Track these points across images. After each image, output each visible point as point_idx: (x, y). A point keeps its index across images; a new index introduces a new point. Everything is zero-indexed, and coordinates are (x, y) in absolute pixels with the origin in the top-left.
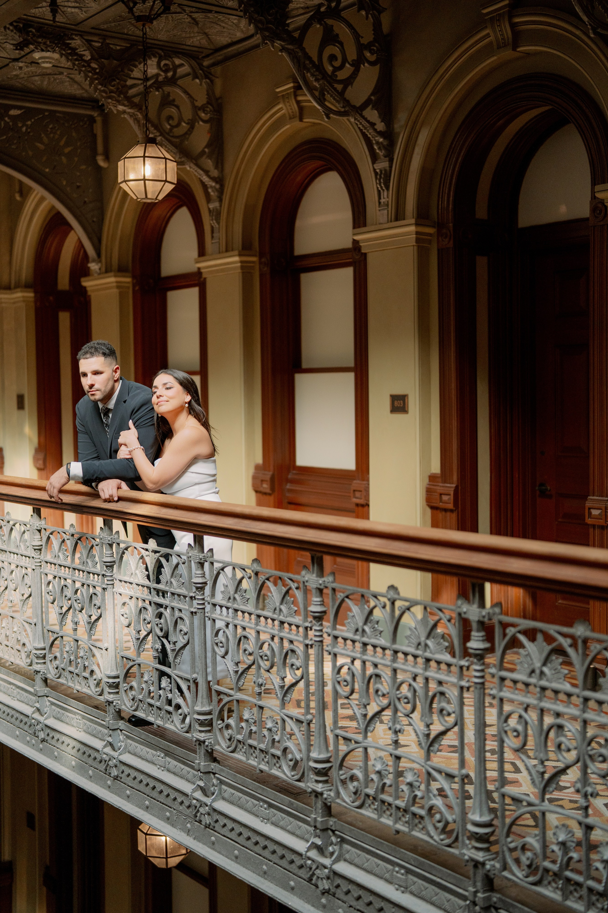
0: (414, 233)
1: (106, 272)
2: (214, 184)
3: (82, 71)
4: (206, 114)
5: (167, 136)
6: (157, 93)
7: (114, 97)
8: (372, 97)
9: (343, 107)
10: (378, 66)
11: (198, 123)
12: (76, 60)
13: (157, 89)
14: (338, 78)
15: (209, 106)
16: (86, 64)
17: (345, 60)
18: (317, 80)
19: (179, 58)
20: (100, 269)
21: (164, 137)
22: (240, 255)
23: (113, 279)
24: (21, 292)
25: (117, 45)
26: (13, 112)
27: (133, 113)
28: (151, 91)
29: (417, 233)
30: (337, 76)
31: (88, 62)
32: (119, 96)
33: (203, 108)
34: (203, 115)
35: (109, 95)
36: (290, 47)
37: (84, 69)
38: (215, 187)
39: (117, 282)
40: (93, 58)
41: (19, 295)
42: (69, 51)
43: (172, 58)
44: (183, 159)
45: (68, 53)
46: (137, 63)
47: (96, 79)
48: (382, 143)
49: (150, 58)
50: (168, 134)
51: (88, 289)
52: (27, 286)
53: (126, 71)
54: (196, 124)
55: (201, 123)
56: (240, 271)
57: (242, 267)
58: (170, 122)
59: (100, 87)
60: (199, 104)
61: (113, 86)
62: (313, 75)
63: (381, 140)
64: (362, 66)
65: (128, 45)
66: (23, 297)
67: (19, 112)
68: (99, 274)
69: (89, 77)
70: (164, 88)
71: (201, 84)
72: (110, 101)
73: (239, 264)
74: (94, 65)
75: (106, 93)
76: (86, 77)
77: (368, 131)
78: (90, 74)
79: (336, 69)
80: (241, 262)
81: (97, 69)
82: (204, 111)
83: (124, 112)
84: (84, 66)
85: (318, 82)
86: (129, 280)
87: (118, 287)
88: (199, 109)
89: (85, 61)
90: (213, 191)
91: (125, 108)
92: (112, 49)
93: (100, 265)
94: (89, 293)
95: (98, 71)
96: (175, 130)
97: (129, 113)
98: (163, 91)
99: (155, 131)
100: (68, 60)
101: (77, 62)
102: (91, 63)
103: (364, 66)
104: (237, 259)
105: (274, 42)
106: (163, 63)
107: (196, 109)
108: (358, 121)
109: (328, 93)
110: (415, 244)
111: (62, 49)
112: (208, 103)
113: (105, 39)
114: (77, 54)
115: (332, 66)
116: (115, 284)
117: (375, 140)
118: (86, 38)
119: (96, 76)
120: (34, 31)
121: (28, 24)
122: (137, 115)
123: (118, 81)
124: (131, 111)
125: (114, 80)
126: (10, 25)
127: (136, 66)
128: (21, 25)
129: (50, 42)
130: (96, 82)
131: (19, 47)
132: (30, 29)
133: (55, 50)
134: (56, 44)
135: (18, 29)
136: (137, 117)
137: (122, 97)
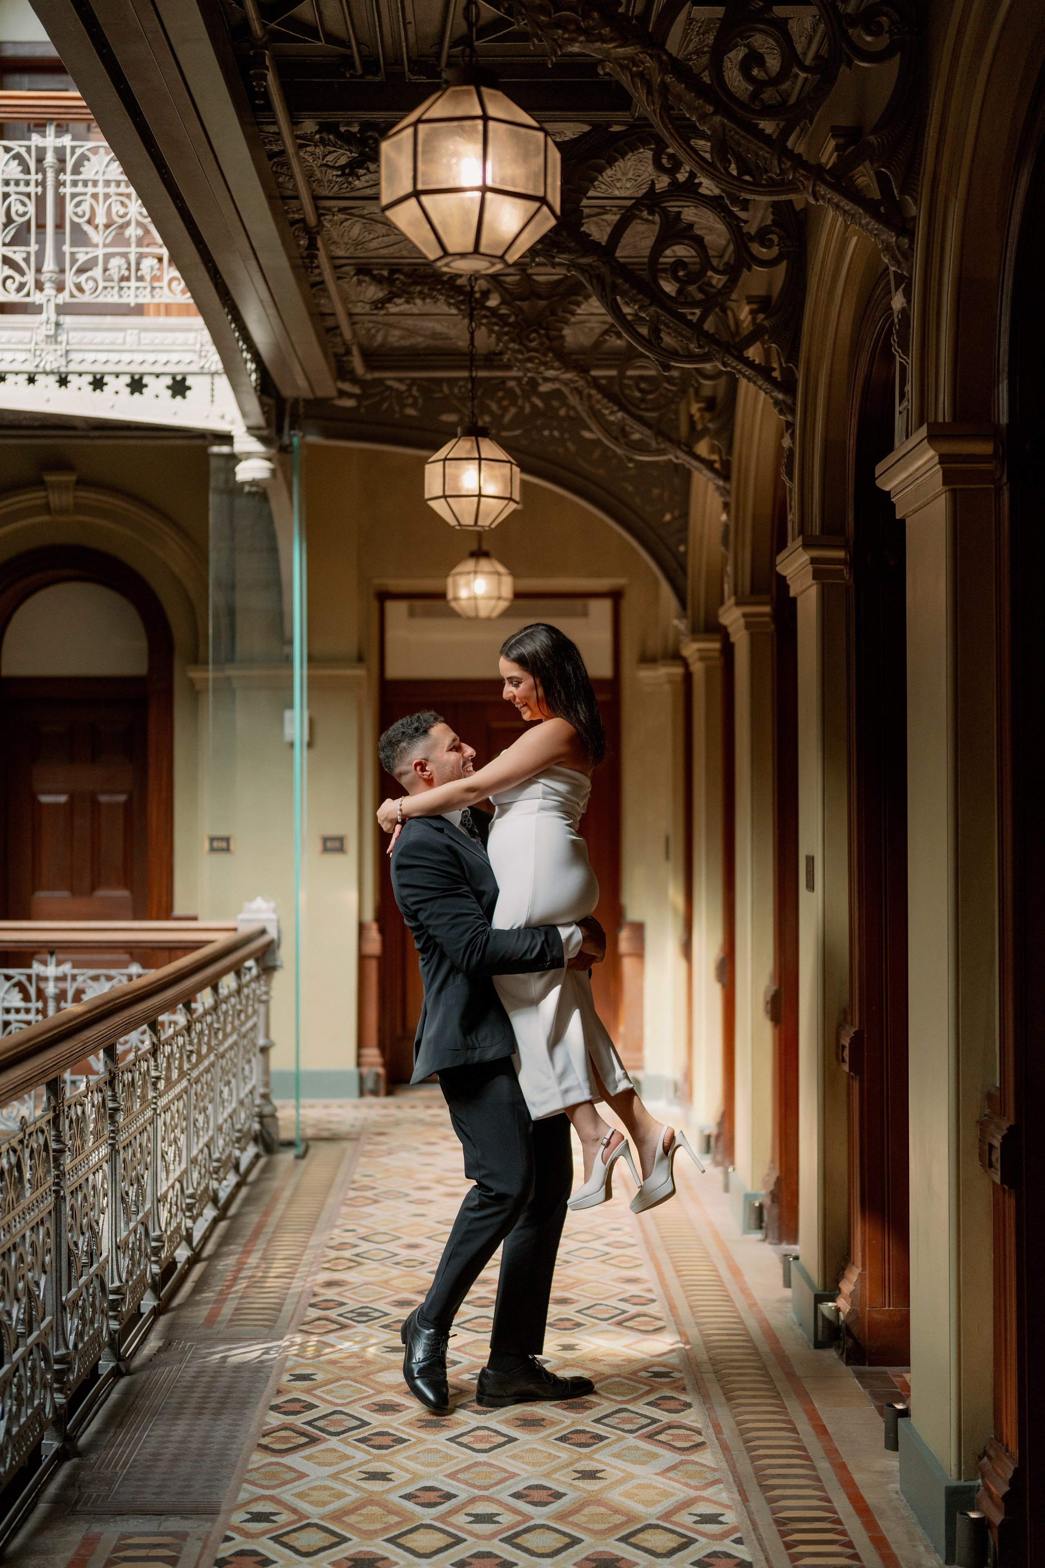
0: (809, 562)
3: (481, 324)
5: (633, 410)
7: (536, 358)
8: (766, 323)
9: (699, 347)
10: (783, 266)
14: (691, 299)
16: (488, 314)
21: (627, 411)
25: (545, 275)
27: (570, 380)
28: (606, 340)
30: (687, 295)
31: (495, 310)
32: (545, 355)
35: (527, 355)
37: (484, 321)
38: (720, 487)
40: (503, 302)
42: (461, 298)
46: (580, 298)
47: (506, 334)
50: (637, 407)
53: (560, 313)
59: (512, 345)
61: (534, 341)
64: (745, 270)
69: (493, 331)
72: (529, 365)
74: (505, 312)
75: (521, 352)
76: (491, 331)
78: (496, 328)
81: (509, 316)
83: (556, 379)
84: (485, 317)
89: (489, 308)
91: (557, 373)
92: (537, 283)
95: (512, 319)
97: (564, 380)
99: (610, 404)
102: (500, 309)
103: (750, 269)
108: (733, 368)
109: (668, 327)
113: (524, 270)
119: (506, 329)
120: (402, 277)
121: (394, 270)
122: (576, 381)
123: (542, 332)
124: (569, 376)
125: (536, 331)
126: (366, 275)
127: (578, 304)
128: (385, 273)
129: (430, 289)
130: (506, 338)
131: (379, 304)
132: (396, 276)
133: (438, 300)
134: (438, 290)
135: (379, 280)
136: (576, 385)
137: (551, 355)
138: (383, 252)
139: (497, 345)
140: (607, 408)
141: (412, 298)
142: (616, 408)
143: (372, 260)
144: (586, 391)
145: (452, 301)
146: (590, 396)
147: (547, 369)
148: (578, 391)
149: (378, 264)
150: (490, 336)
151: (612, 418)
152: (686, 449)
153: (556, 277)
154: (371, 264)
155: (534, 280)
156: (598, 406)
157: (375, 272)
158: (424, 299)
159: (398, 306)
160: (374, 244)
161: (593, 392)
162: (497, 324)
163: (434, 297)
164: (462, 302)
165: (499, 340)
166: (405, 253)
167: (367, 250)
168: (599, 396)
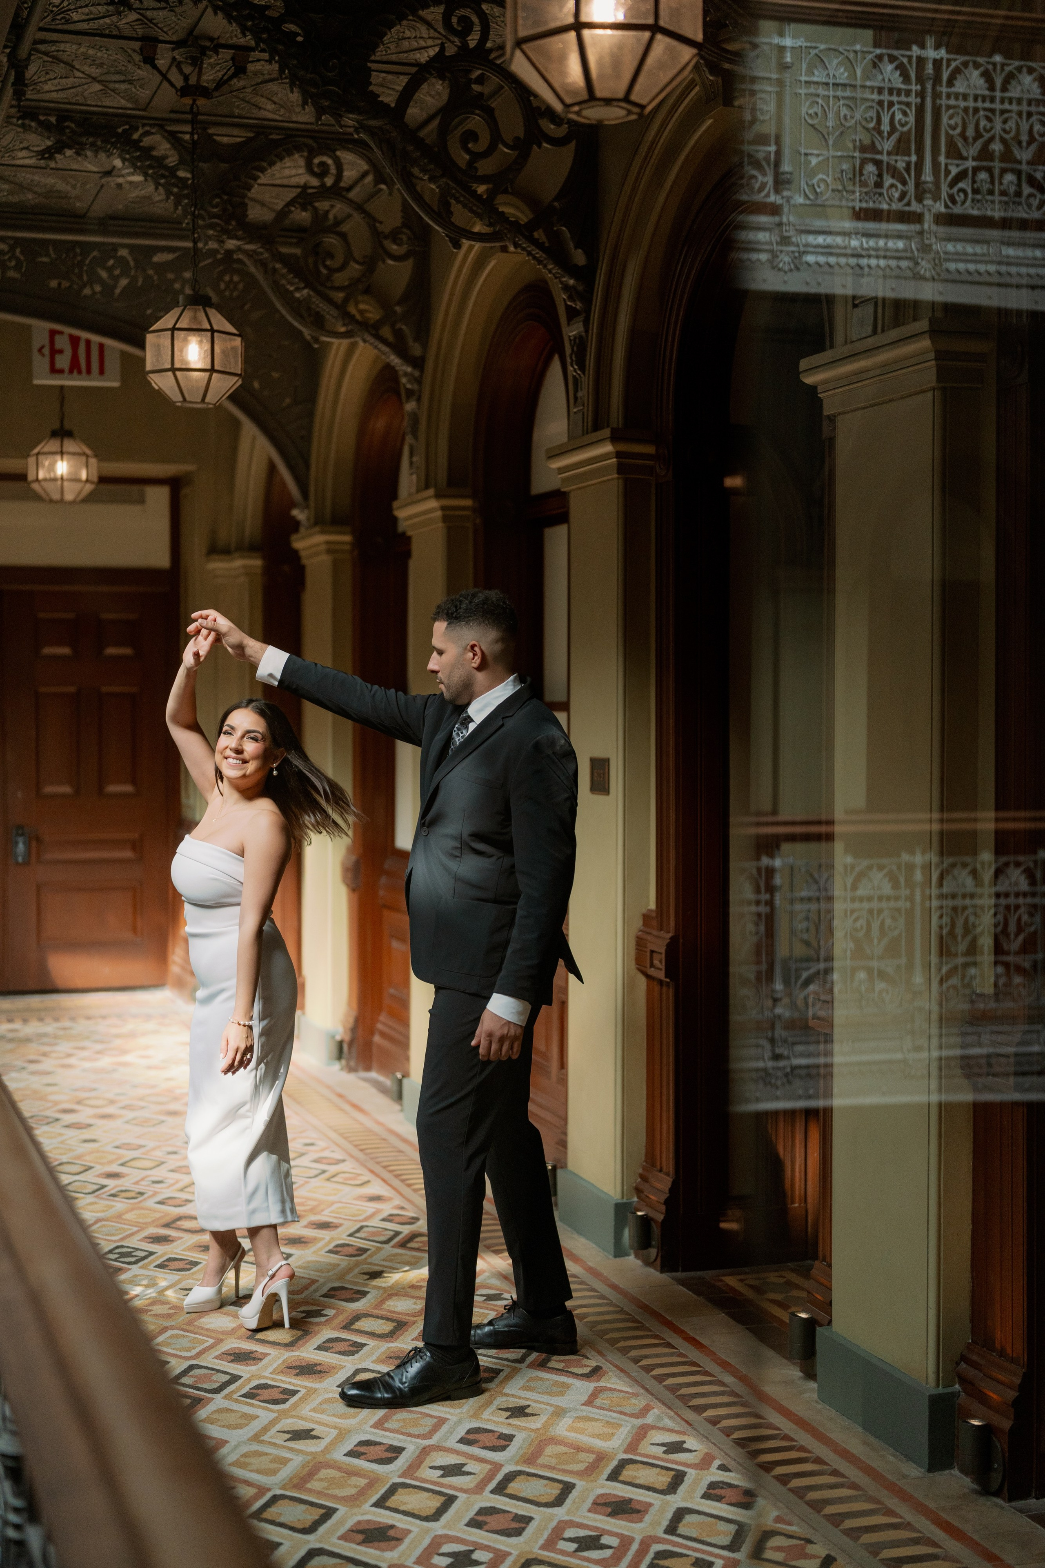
0: (614, 455)
1: (316, 523)
2: (409, 370)
3: (160, 184)
4: (400, 245)
5: (319, 287)
6: (304, 214)
7: (218, 224)
8: (556, 204)
9: (490, 225)
10: (572, 145)
11: (384, 261)
12: (150, 167)
13: (304, 209)
14: (479, 173)
15: (404, 230)
16: (167, 174)
17: (496, 138)
18: (432, 179)
19: (348, 149)
20: (308, 519)
21: (313, 289)
22: (438, 496)
23: (320, 538)
24: (242, 557)
25: (228, 137)
26: (158, 258)
27: (254, 251)
28: (291, 212)
29: (619, 455)
30: (476, 169)
31: (172, 171)
32: (227, 222)
33: (394, 236)
34: (395, 247)
35: (208, 221)
36: (373, 123)
37: (162, 181)
38: (411, 375)
39: (327, 543)
40: (182, 162)
41: (238, 563)
42: (138, 154)
43: (334, 151)
44: (350, 327)
45: (134, 157)
46: (265, 164)
47: (186, 196)
48: (574, 287)
49: (290, 154)
50: (324, 285)
51: (303, 554)
52: (252, 548)
53: (244, 179)
54: (380, 263)
55: (390, 262)
56: (441, 525)
57: (445, 519)
58: (328, 263)
59: (191, 210)
60: (385, 228)
61: (216, 206)
62: (424, 171)
63: (572, 282)
64: (535, 146)
65: (252, 135)
66: (245, 567)
67: (171, 257)
68: (309, 528)
69: (171, 193)
70: (317, 204)
71: (390, 194)
72: (211, 232)
73: (439, 513)
74: (181, 174)
75: (202, 218)
76: (169, 193)
77: (545, 266)
78: (175, 190)
79: (476, 157)
80: (443, 508)
81: (188, 179)
82: (394, 241)
83: (239, 249)
84: (163, 176)
85: (435, 183)
86: (348, 538)
87: (329, 551)
88: (386, 237)
89: (166, 167)
90: (409, 382)
91: (239, 243)
92: (219, 144)
93: (306, 511)
94: (305, 561)
95: (189, 182)
96: (337, 275)
97: (245, 252)
98: (316, 209)
99: (297, 280)
100: (135, 167)
101: (151, 172)
102: (178, 170)
103: (540, 146)
104: (433, 504)
105: (341, 116)
106: (316, 161)
107: (378, 236)
108: (524, 249)
109: (458, 201)
110: (616, 476)
111: (123, 150)
112: (404, 225)
113: (205, 129)
114: (153, 157)
115: (468, 151)
116: (323, 547)
117: (561, 283)
118: (169, 128)
119: (186, 192)
120: (73, 125)
121: (64, 116)
122: (261, 254)
123: (225, 197)
124: (250, 247)
125: (217, 196)
126: (32, 120)
127: (263, 170)
128: (53, 119)
129: (102, 141)
130: (186, 201)
131: (47, 154)
132: (66, 124)
133: (112, 154)
134: (112, 144)
135: (46, 126)
136: (261, 257)
137: (234, 223)
138: (54, 95)
139: (176, 208)
140: (292, 284)
141: (83, 150)
142: (302, 285)
143: (42, 104)
144: (271, 266)
145: (127, 156)
146: (275, 270)
147: (229, 238)
148: (263, 264)
149: (46, 108)
150: (168, 198)
151: (297, 295)
152: (373, 332)
153: (238, 140)
154: (39, 108)
155: (215, 141)
156: (283, 282)
157: (42, 118)
158: (96, 152)
159: (66, 159)
160: (48, 87)
161: (278, 266)
162: (178, 187)
163: (105, 152)
164: (138, 158)
165: (177, 203)
166: (79, 99)
167: (38, 92)
168: (285, 271)
